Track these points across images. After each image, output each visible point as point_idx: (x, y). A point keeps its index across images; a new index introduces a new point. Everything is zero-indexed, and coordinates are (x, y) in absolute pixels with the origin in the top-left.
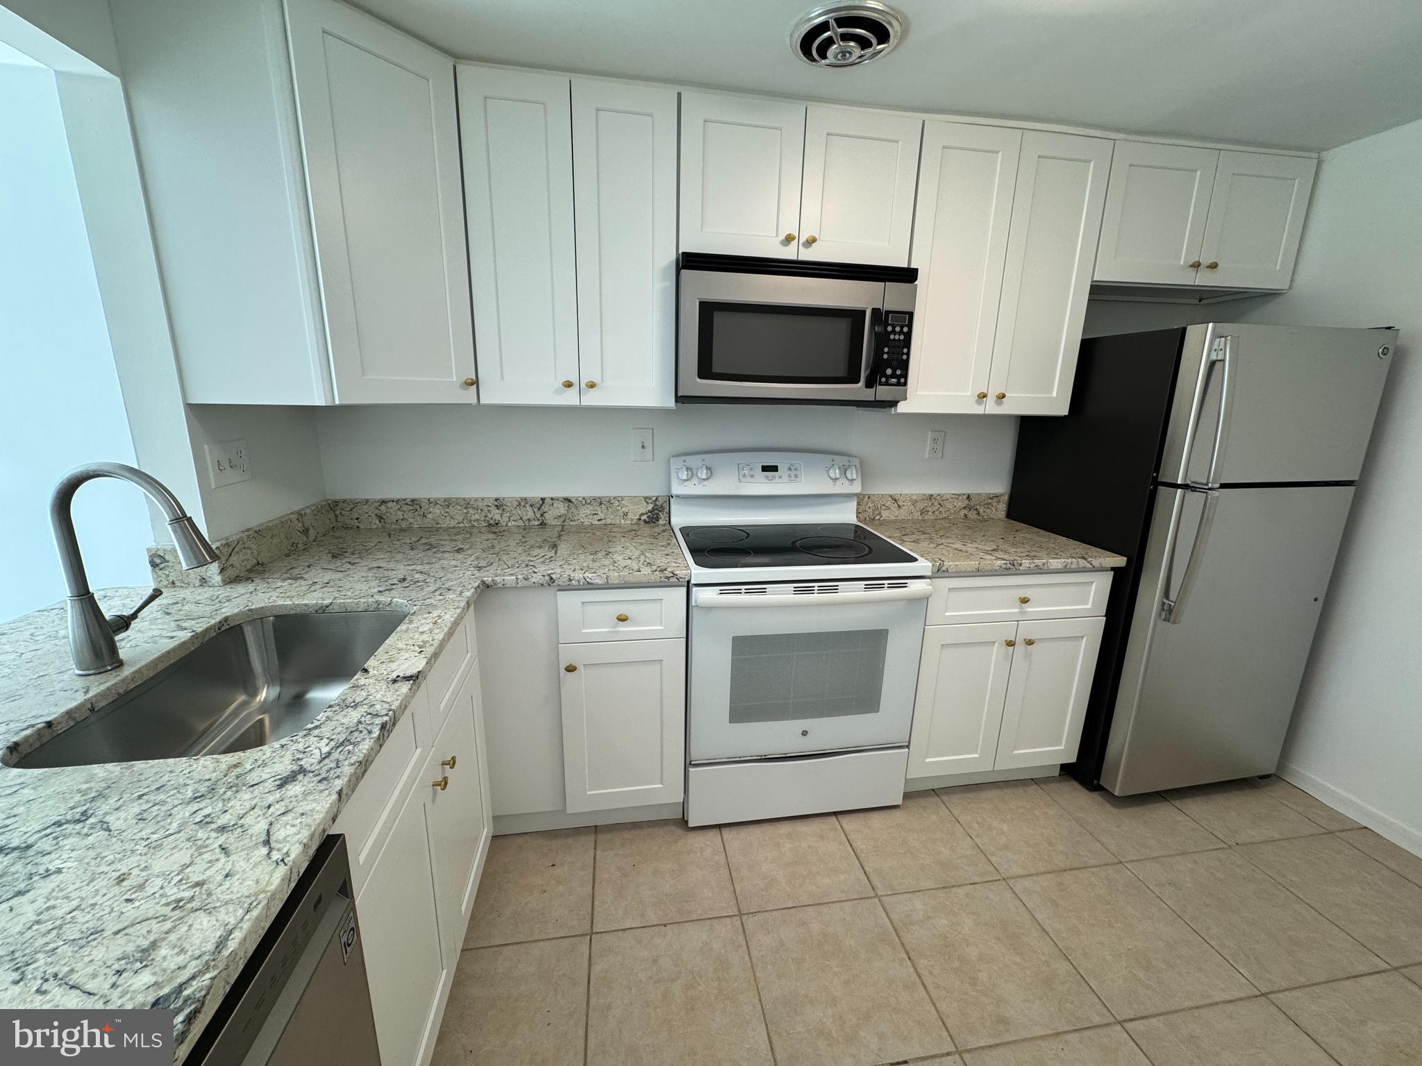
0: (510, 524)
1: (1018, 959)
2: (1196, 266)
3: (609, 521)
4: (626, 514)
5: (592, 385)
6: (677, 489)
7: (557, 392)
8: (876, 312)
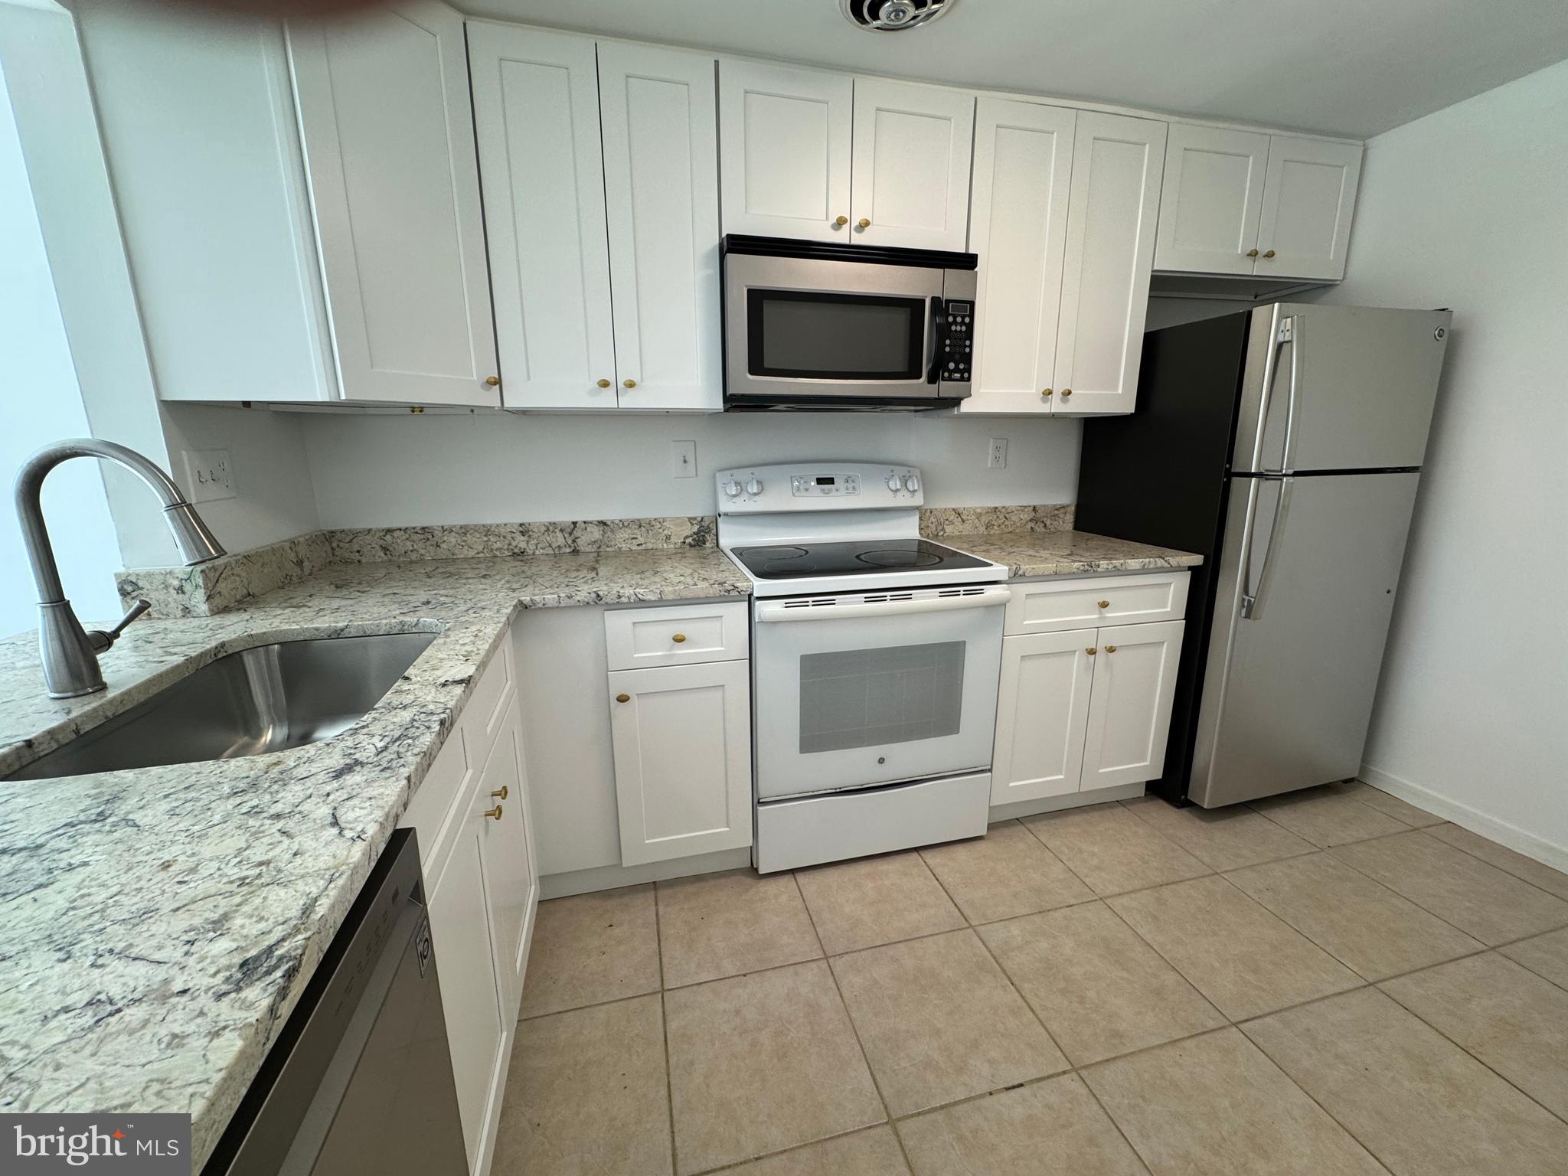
0: (537, 552)
1: (1125, 974)
2: (1254, 254)
3: (650, 546)
4: (668, 538)
5: (631, 385)
6: (725, 506)
7: (592, 393)
8: (935, 301)
